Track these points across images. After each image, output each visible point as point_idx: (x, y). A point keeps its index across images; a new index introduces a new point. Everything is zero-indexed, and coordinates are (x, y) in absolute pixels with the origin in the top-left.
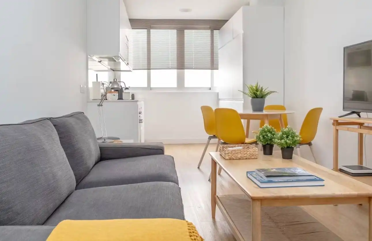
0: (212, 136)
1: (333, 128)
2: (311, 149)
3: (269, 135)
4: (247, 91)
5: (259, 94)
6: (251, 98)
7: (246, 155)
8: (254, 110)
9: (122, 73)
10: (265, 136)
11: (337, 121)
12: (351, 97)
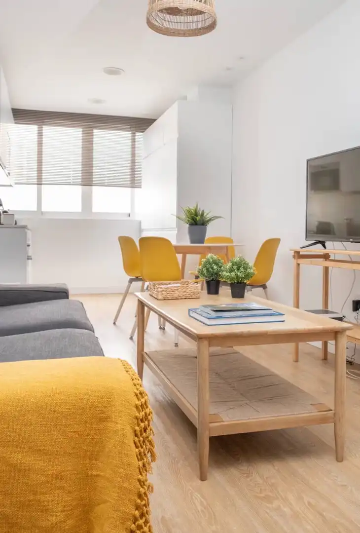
0: (134, 278)
1: (294, 262)
2: (266, 293)
3: (215, 267)
4: (184, 216)
5: (200, 220)
6: (188, 226)
7: (185, 293)
8: (192, 242)
10: (210, 269)
11: (298, 253)
12: (315, 229)
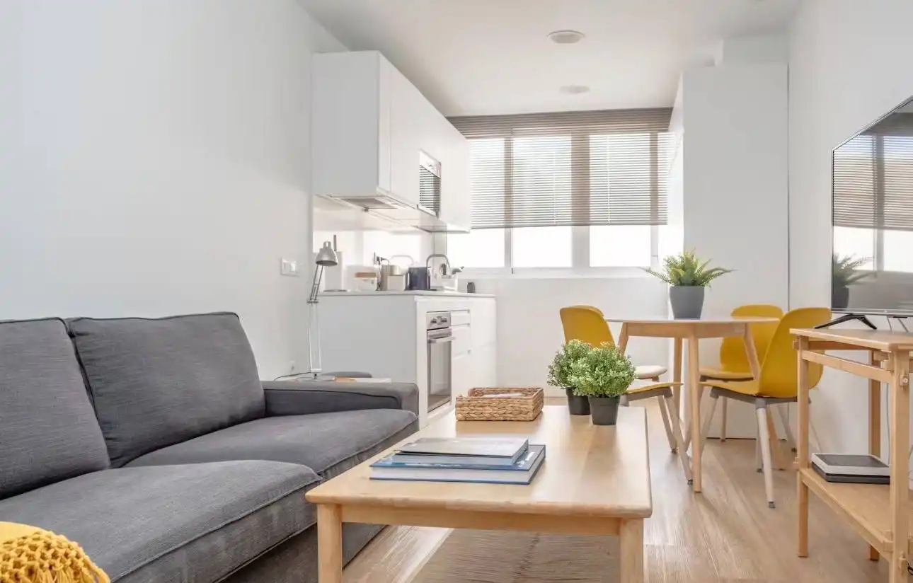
7: (503, 411)
8: (677, 316)
9: (449, 235)
11: (805, 338)
